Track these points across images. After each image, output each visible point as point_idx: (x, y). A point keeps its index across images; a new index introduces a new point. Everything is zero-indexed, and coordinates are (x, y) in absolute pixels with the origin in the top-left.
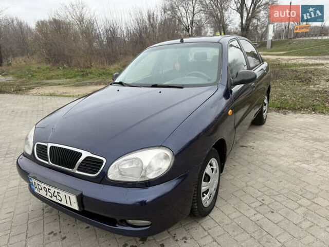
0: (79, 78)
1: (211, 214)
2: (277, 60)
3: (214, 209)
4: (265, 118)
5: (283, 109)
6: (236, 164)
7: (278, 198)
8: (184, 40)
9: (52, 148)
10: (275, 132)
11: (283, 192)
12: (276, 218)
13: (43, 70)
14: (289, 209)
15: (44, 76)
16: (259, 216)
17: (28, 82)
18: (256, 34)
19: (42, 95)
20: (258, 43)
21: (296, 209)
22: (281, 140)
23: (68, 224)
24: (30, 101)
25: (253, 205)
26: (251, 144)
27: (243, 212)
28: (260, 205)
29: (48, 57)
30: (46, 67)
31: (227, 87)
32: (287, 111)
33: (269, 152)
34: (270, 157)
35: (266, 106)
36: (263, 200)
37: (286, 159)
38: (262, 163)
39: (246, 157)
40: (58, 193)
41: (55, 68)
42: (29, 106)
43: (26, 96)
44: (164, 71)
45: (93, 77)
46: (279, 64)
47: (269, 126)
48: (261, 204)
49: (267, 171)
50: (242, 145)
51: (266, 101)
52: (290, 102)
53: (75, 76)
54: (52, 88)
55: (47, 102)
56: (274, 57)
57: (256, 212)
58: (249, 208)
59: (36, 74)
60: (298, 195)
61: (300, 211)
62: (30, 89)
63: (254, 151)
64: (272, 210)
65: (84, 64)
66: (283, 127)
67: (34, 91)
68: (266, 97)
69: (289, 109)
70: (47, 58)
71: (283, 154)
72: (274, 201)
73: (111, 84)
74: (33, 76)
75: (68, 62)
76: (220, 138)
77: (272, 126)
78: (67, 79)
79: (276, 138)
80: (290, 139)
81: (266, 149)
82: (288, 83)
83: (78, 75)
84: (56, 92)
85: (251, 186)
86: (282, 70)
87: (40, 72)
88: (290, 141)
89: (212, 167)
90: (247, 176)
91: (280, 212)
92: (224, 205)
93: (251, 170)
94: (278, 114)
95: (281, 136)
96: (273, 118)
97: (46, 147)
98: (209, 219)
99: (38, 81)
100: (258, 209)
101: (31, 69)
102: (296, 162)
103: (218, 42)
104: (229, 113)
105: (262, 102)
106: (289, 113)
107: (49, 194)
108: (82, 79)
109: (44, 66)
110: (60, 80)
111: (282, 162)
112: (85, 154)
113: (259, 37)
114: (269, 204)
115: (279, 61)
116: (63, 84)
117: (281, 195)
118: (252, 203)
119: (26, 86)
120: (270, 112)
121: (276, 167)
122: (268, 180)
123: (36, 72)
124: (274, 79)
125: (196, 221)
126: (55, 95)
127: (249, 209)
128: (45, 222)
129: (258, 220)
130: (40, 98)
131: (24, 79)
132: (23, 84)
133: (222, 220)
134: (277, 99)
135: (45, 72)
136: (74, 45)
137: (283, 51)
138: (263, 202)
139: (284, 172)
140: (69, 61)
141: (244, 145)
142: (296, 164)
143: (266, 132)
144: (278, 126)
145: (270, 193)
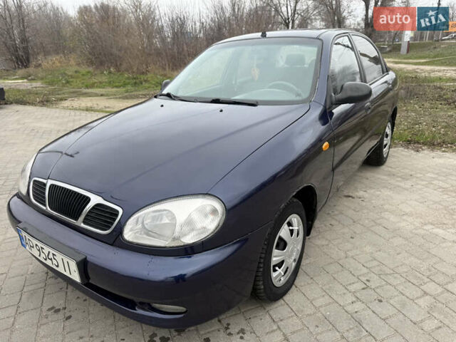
0: (129, 87)
1: (287, 298)
2: (414, 71)
3: (292, 290)
4: (385, 156)
5: (415, 143)
6: (333, 222)
7: (391, 279)
8: (267, 33)
9: (52, 186)
10: (398, 177)
11: (401, 270)
12: (385, 310)
13: (83, 75)
14: (408, 298)
15: (83, 83)
16: (358, 306)
17: (61, 90)
18: (386, 33)
19: (76, 109)
20: (389, 46)
21: (417, 298)
22: (407, 189)
23: (78, 298)
24: (58, 118)
25: (352, 288)
26: (361, 193)
27: (335, 297)
28: (363, 289)
29: (90, 56)
30: (87, 70)
31: (325, 107)
32: (421, 148)
33: (386, 207)
34: (386, 215)
35: (389, 138)
36: (368, 281)
37: (410, 219)
38: (373, 224)
39: (350, 213)
40: (53, 255)
41: (98, 72)
42: (55, 123)
43: (54, 110)
44: (238, 81)
45: (149, 87)
46: (416, 77)
47: (391, 167)
48: (365, 286)
49: (380, 236)
50: (346, 194)
51: (388, 131)
52: (427, 133)
53: (124, 85)
54: (91, 100)
55: (80, 120)
56: (410, 67)
57: (354, 299)
58: (345, 291)
59: (71, 80)
60: (424, 277)
61: (424, 302)
62: (61, 100)
63: (364, 204)
64: (380, 298)
65: (138, 69)
66: (412, 171)
67: (66, 103)
68: (389, 125)
69: (424, 144)
70: (89, 59)
71: (407, 211)
72: (384, 283)
73: (156, 97)
74: (68, 82)
75: (117, 66)
76: (305, 185)
77: (395, 168)
78: (113, 88)
79: (399, 186)
80: (420, 190)
81: (382, 202)
82: (427, 105)
83: (129, 84)
84: (95, 106)
85: (352, 257)
86: (420, 85)
87: (77, 77)
88: (420, 192)
89: (291, 228)
90: (348, 242)
91: (391, 302)
92: (308, 284)
93: (355, 233)
94: (406, 150)
95: (408, 184)
96: (398, 156)
97: (45, 185)
98: (282, 305)
99: (74, 90)
100: (358, 295)
101: (66, 72)
102: (425, 224)
103: (318, 38)
104: (324, 147)
105: (383, 132)
106: (423, 150)
107: (42, 255)
108: (133, 89)
109: (84, 69)
110: (104, 90)
111: (403, 224)
112: (95, 200)
113: (390, 38)
114: (377, 288)
115: (417, 72)
116: (107, 95)
117: (395, 275)
118: (350, 284)
119: (57, 96)
120: (395, 147)
121: (395, 230)
122: (380, 251)
123: (72, 77)
124: (406, 98)
125: (262, 306)
126: (92, 110)
127: (344, 294)
128: (47, 292)
129: (356, 312)
130: (73, 113)
131: (56, 87)
132: (52, 93)
133: (301, 308)
134: (408, 129)
135: (85, 77)
136: (126, 41)
137: (425, 58)
138: (367, 283)
139: (406, 239)
140: (118, 64)
141: (351, 194)
142: (425, 227)
143: (385, 177)
144: (404, 168)
145: (381, 270)
